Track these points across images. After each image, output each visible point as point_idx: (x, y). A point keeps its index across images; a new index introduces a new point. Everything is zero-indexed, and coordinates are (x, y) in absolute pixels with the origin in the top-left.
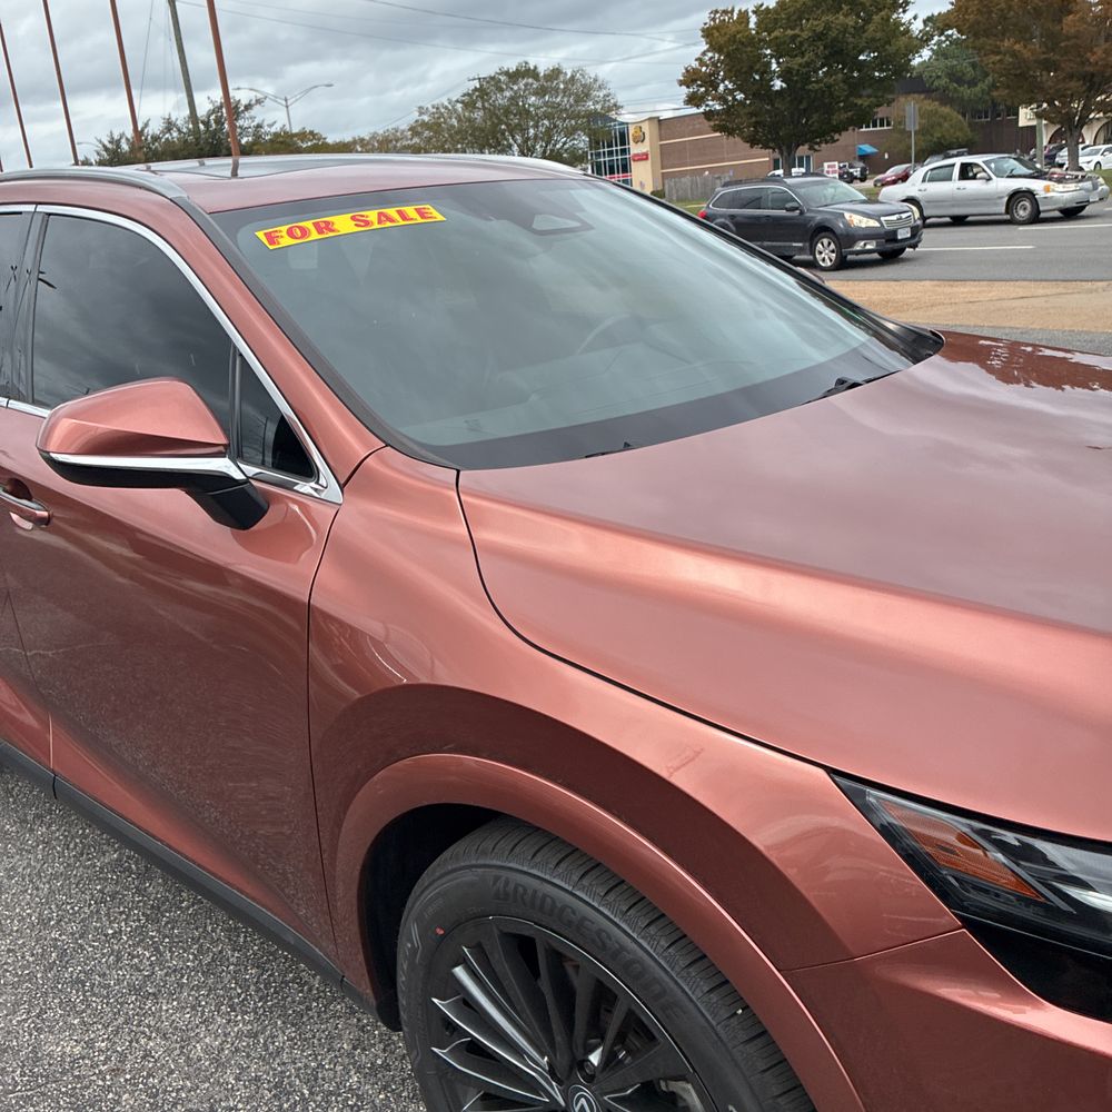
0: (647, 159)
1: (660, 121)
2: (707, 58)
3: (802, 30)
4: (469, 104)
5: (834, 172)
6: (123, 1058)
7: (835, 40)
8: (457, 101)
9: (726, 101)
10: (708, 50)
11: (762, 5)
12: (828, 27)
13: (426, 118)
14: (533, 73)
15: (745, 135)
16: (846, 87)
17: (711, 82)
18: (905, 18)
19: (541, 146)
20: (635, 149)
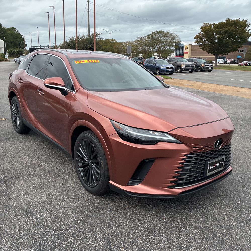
0: (188, 53)
1: (192, 45)
2: (201, 33)
3: (223, 30)
4: (148, 37)
5: (229, 61)
6: (42, 165)
7: (230, 32)
8: (146, 37)
9: (204, 43)
10: (202, 32)
11: (215, 23)
12: (229, 29)
13: (139, 39)
14: (163, 33)
15: (207, 51)
16: (232, 43)
17: (201, 38)
18: (248, 29)
19: (162, 48)
20: (185, 51)
